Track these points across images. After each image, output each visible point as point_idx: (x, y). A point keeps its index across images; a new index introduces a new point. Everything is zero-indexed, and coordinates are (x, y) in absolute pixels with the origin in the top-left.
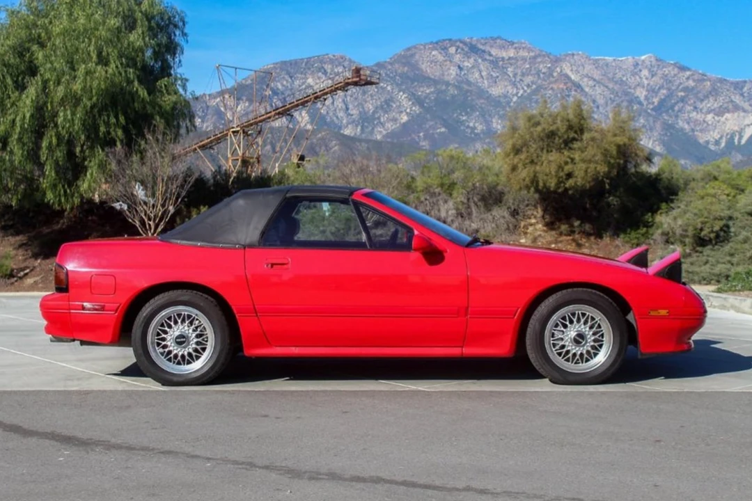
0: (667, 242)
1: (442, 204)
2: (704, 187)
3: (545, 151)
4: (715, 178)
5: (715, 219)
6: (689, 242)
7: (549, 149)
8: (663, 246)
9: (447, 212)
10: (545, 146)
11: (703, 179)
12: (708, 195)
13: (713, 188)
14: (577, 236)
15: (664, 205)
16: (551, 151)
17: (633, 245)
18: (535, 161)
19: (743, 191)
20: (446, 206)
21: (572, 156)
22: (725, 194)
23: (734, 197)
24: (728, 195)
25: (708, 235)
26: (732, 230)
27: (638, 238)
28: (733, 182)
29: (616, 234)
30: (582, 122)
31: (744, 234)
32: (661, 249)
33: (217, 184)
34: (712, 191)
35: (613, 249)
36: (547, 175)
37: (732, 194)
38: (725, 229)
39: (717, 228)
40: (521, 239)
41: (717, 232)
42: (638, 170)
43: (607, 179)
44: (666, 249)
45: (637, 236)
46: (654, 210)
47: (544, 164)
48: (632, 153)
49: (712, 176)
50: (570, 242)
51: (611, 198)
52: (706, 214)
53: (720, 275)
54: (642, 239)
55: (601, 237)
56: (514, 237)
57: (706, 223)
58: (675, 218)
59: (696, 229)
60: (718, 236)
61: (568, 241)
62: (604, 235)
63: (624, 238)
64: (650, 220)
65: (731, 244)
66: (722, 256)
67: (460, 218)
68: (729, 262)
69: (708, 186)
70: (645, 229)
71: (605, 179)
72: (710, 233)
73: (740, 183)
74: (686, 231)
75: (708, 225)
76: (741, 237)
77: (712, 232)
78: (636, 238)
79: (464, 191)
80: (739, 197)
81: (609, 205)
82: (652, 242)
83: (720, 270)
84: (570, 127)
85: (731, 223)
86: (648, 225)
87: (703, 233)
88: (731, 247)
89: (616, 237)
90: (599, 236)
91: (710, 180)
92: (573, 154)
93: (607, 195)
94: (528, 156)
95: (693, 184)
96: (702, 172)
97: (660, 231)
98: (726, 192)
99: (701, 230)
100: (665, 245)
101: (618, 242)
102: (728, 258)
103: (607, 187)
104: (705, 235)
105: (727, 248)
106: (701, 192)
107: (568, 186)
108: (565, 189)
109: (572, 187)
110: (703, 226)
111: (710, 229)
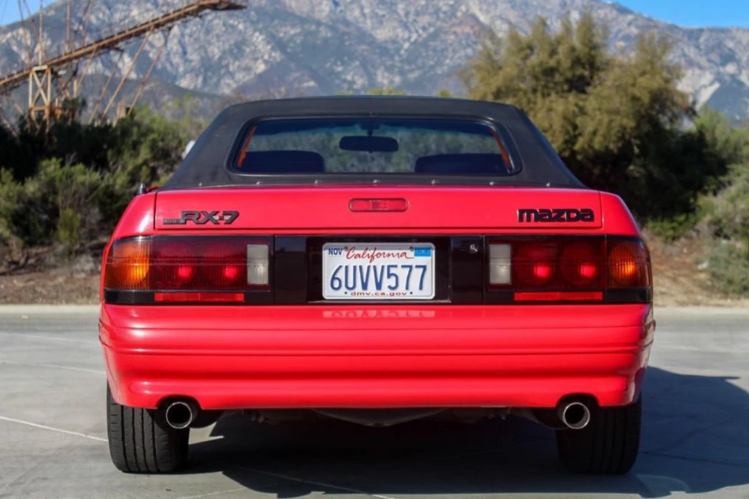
0: (718, 234)
3: (539, 94)
7: (547, 92)
8: (711, 239)
10: (539, 88)
15: (709, 179)
16: (549, 95)
17: (667, 238)
21: (581, 103)
27: (673, 228)
30: (593, 52)
32: (710, 245)
33: (25, 136)
42: (676, 126)
43: (635, 138)
44: (716, 245)
45: (673, 225)
46: (698, 187)
48: (667, 99)
51: (631, 167)
54: (680, 230)
58: (733, 200)
63: (654, 227)
64: (691, 201)
70: (684, 216)
71: (633, 140)
78: (671, 228)
79: (411, 156)
82: (694, 234)
84: (577, 62)
92: (582, 100)
97: (708, 218)
100: (714, 239)
103: (636, 150)
107: (577, 147)
108: (574, 153)
109: (583, 149)
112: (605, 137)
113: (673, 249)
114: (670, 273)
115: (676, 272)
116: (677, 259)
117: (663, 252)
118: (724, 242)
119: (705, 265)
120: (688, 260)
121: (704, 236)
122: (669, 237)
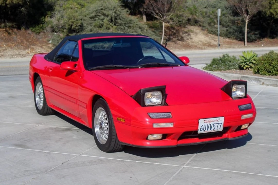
0: (53, 31)
6: (66, 31)
12: (68, 8)
13: (71, 4)
15: (48, 12)
19: (83, 6)
22: (76, 8)
23: (80, 9)
25: (75, 28)
26: (84, 25)
29: (27, 28)
31: (90, 27)
32: (51, 35)
34: (70, 6)
37: (79, 7)
39: (79, 24)
44: (53, 35)
46: (45, 15)
50: (5, 32)
51: (23, 9)
52: (73, 18)
54: (41, 30)
55: (20, 29)
58: (58, 20)
59: (69, 25)
60: (79, 29)
61: (3, 31)
62: (22, 28)
63: (32, 29)
64: (43, 20)
70: (42, 25)
72: (76, 27)
73: (80, 2)
74: (65, 26)
75: (75, 23)
76: (88, 29)
77: (77, 26)
78: (38, 29)
80: (83, 9)
81: (21, 12)
82: (45, 31)
85: (83, 22)
86: (43, 23)
87: (73, 27)
89: (27, 29)
90: (19, 28)
97: (50, 26)
98: (76, 6)
100: (52, 33)
101: (29, 31)
106: (65, 6)
107: (7, 2)
108: (6, 5)
109: (10, 3)
110: (73, 23)
111: (76, 25)
113: (39, 37)
114: (39, 45)
115: (41, 44)
116: (41, 40)
117: (36, 38)
118: (55, 34)
119: (51, 42)
120: (45, 40)
121: (49, 32)
122: (38, 32)
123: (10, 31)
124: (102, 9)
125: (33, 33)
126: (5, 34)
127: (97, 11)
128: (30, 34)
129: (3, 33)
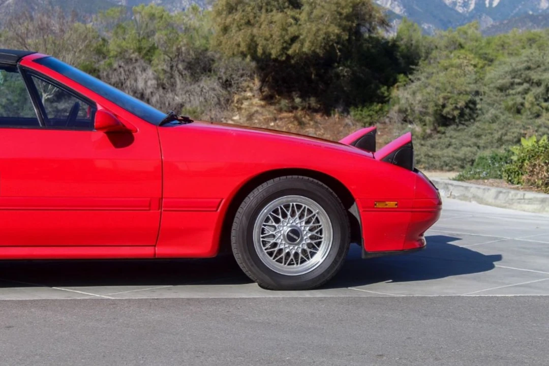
0: (405, 120)
1: (140, 72)
2: (447, 57)
3: (264, 11)
4: (461, 46)
5: (460, 93)
6: (430, 121)
7: (269, 8)
8: (400, 125)
9: (146, 82)
10: (264, 5)
11: (447, 47)
12: (452, 66)
13: (459, 57)
14: (299, 113)
15: (401, 77)
16: (272, 11)
17: (365, 123)
18: (252, 22)
19: (491, 61)
20: (144, 75)
21: (297, 16)
22: (472, 65)
23: (482, 68)
24: (475, 66)
25: (451, 112)
26: (478, 106)
27: (371, 116)
28: (481, 52)
29: (346, 112)
31: (492, 111)
32: (398, 128)
34: (456, 61)
35: (341, 129)
36: (267, 40)
37: (480, 65)
38: (471, 105)
39: (461, 104)
40: (233, 116)
41: (462, 109)
42: (374, 35)
43: (338, 43)
44: (403, 129)
45: (371, 113)
46: (391, 82)
47: (263, 27)
48: (366, 14)
49: (457, 44)
50: (292, 120)
51: (341, 68)
52: (449, 89)
53: (465, 159)
54: (376, 117)
55: (329, 115)
56: (226, 113)
57: (449, 98)
58: (414, 93)
59: (436, 105)
60: (462, 115)
61: (289, 118)
62: (332, 112)
63: (355, 115)
64: (386, 94)
65: (477, 124)
66: (467, 137)
67: (161, 90)
68: (476, 145)
69: (452, 55)
70: (379, 105)
71: (335, 45)
72: (453, 110)
73: (489, 51)
74: (426, 107)
75: (450, 101)
76: (488, 116)
77: (456, 108)
78: (369, 115)
79: (166, 57)
80: (487, 68)
81: (338, 76)
82: (387, 120)
83: (465, 154)
85: (477, 99)
86: (384, 100)
87: (445, 111)
88: (478, 127)
89: (345, 114)
90: (327, 112)
91: (455, 49)
92: (297, 13)
93: (336, 64)
94: (243, 16)
95: (435, 53)
96: (446, 39)
97: (396, 108)
98: (473, 62)
99: (444, 106)
100: (402, 124)
101: (348, 120)
102: (474, 140)
103: (338, 53)
104: (448, 113)
105: (473, 128)
106: (445, 63)
107: (291, 52)
108: (288, 57)
109: (295, 53)
110: (446, 102)
111: (454, 105)
112: (312, 43)
118: (409, 126)
120: (381, 140)
121: (395, 122)
122: (367, 122)
123: (306, 119)
124: (529, 68)
125: (358, 124)
126: (290, 126)
127: (515, 73)
128: (349, 125)
129: (289, 123)
